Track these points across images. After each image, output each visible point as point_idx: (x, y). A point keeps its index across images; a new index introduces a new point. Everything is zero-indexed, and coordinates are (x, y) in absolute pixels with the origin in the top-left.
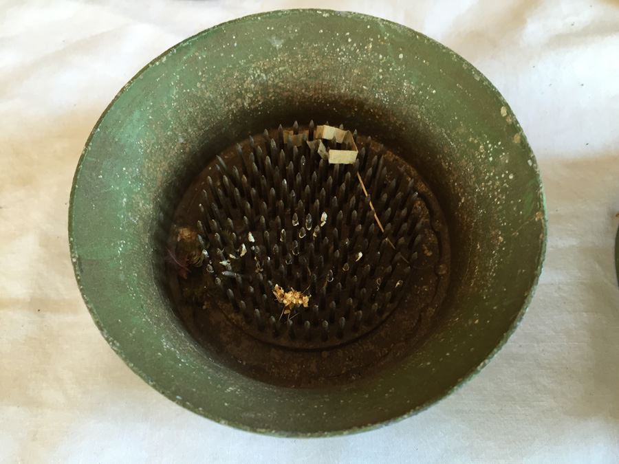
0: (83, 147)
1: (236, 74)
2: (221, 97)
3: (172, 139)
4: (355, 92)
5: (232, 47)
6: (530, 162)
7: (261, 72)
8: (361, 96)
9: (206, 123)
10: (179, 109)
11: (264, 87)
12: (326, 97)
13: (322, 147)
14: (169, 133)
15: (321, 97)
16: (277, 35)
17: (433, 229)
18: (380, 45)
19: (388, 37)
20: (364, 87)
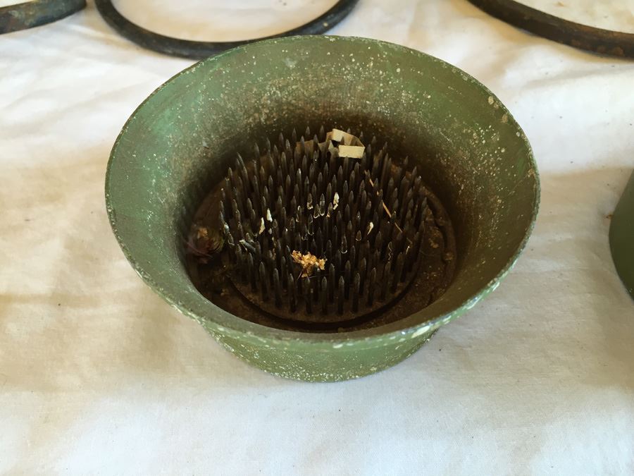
0: (121, 128)
1: (255, 90)
2: (241, 111)
3: (196, 141)
4: (359, 107)
5: (252, 65)
6: (518, 134)
7: (276, 89)
8: (365, 111)
9: (228, 133)
10: (204, 114)
11: (279, 103)
12: (334, 114)
13: (331, 146)
14: (194, 135)
15: (329, 114)
16: (290, 57)
17: (437, 226)
18: (379, 63)
19: (387, 56)
20: (368, 102)
